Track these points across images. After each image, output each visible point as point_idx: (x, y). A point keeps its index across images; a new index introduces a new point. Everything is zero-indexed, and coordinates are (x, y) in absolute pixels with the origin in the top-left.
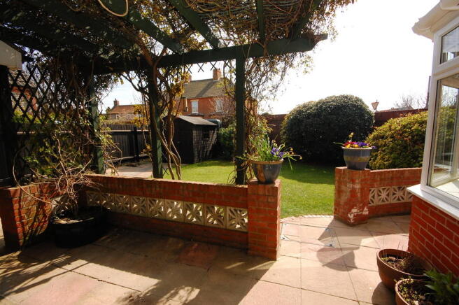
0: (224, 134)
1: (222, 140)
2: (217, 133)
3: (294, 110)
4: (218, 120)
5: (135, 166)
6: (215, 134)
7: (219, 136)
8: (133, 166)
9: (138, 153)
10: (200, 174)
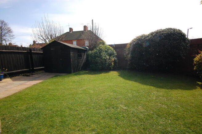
0: (91, 54)
1: (90, 58)
2: (87, 54)
3: (135, 39)
4: (87, 47)
5: (29, 76)
6: (85, 55)
7: (88, 56)
8: (27, 76)
9: (33, 67)
10: (74, 82)
